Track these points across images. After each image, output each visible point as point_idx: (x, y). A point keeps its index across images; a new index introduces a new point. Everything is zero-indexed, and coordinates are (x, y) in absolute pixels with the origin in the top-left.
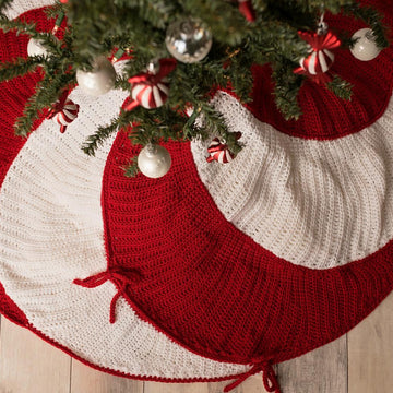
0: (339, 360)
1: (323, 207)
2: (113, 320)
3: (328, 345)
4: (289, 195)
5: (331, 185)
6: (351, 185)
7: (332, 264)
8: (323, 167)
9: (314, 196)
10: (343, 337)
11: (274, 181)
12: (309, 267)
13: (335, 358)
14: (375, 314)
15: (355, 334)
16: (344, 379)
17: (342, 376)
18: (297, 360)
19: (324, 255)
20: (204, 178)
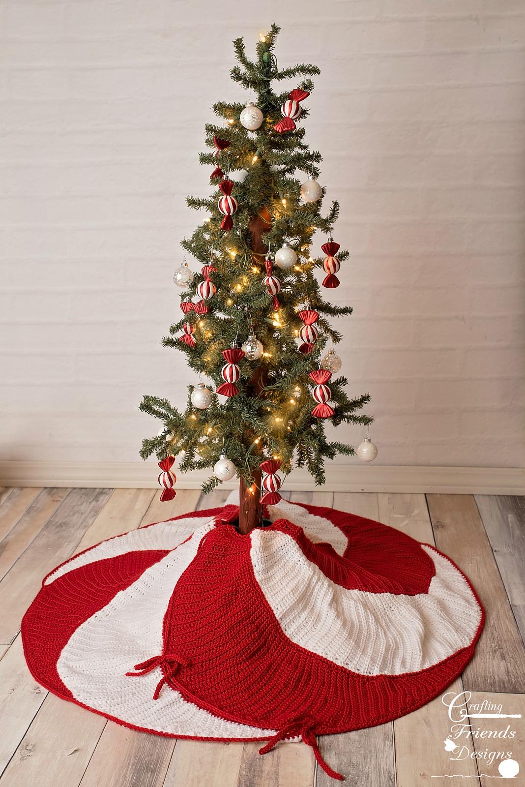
0: (386, 738)
1: (365, 632)
2: (156, 696)
3: (374, 728)
4: (332, 614)
5: (371, 619)
6: (392, 628)
7: (376, 672)
8: (365, 608)
9: (356, 622)
10: (390, 724)
11: (319, 601)
12: (353, 670)
13: (382, 737)
14: (423, 711)
15: (402, 723)
16: (392, 752)
17: (389, 750)
18: (341, 737)
19: (367, 661)
20: (258, 578)
